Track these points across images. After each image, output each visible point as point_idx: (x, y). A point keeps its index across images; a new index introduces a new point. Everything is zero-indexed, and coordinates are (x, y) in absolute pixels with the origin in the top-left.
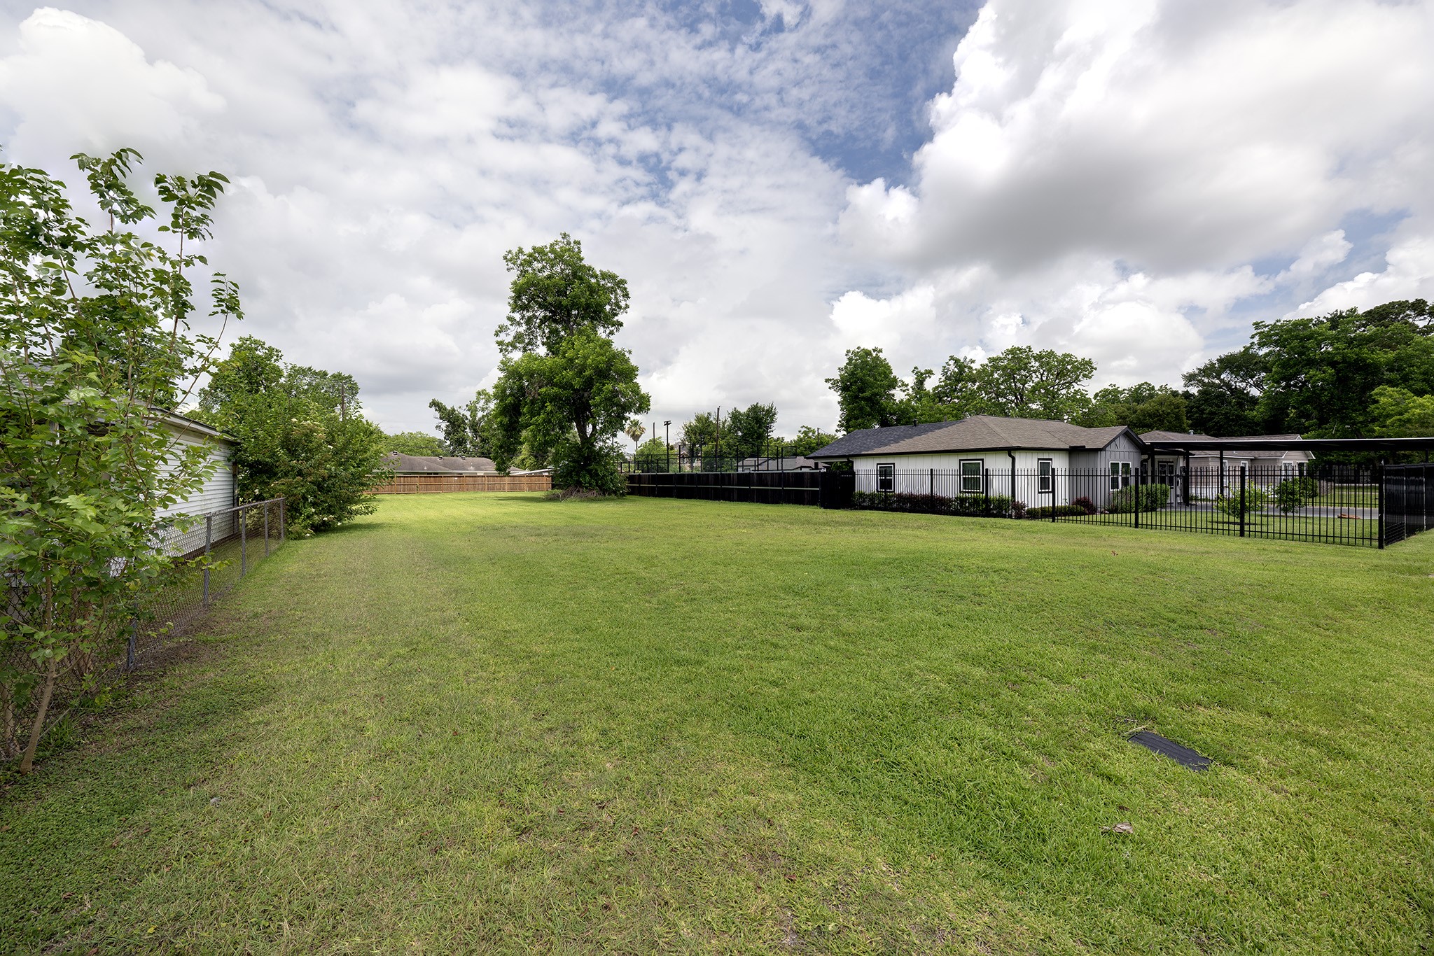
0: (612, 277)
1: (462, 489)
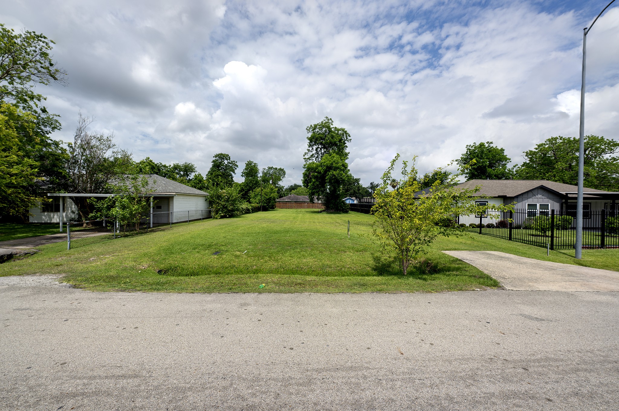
0: (343, 130)
1: (308, 207)
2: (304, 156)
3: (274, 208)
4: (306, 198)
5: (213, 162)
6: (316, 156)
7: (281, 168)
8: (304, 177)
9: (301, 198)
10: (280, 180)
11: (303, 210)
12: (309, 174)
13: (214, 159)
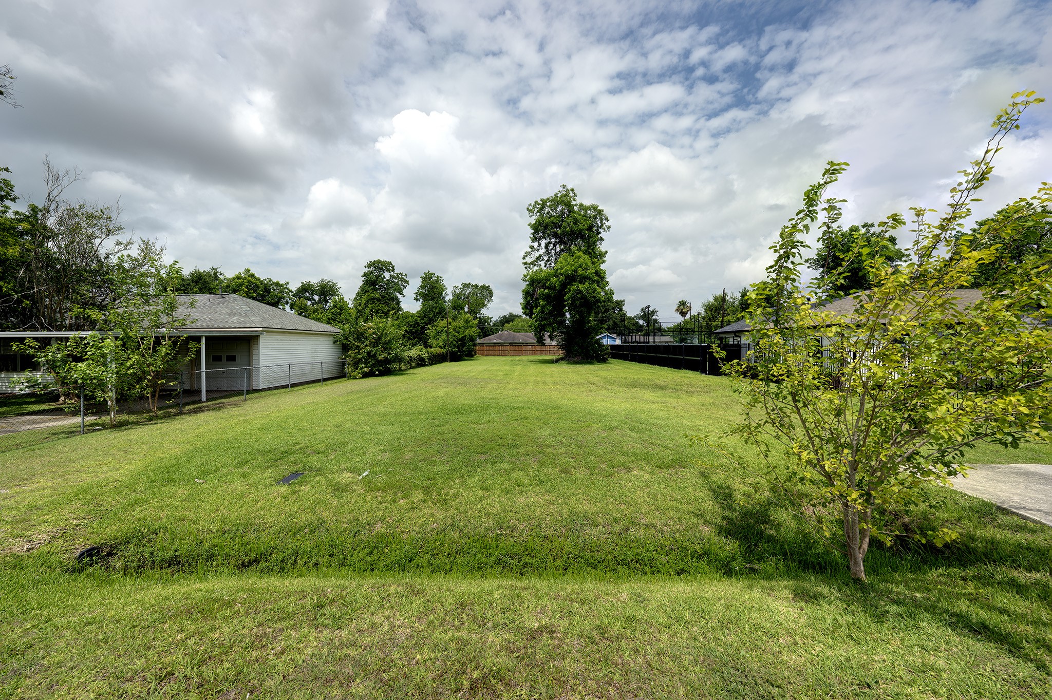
0: (595, 208)
1: (534, 353)
2: (524, 258)
3: (472, 356)
4: (531, 337)
5: (365, 275)
6: (546, 258)
7: (484, 285)
8: (525, 298)
9: (521, 337)
10: (484, 305)
11: (524, 358)
12: (534, 291)
13: (367, 269)
